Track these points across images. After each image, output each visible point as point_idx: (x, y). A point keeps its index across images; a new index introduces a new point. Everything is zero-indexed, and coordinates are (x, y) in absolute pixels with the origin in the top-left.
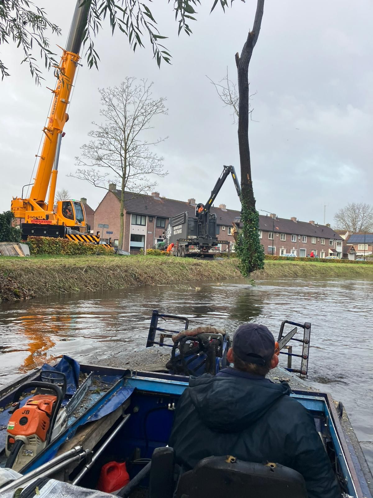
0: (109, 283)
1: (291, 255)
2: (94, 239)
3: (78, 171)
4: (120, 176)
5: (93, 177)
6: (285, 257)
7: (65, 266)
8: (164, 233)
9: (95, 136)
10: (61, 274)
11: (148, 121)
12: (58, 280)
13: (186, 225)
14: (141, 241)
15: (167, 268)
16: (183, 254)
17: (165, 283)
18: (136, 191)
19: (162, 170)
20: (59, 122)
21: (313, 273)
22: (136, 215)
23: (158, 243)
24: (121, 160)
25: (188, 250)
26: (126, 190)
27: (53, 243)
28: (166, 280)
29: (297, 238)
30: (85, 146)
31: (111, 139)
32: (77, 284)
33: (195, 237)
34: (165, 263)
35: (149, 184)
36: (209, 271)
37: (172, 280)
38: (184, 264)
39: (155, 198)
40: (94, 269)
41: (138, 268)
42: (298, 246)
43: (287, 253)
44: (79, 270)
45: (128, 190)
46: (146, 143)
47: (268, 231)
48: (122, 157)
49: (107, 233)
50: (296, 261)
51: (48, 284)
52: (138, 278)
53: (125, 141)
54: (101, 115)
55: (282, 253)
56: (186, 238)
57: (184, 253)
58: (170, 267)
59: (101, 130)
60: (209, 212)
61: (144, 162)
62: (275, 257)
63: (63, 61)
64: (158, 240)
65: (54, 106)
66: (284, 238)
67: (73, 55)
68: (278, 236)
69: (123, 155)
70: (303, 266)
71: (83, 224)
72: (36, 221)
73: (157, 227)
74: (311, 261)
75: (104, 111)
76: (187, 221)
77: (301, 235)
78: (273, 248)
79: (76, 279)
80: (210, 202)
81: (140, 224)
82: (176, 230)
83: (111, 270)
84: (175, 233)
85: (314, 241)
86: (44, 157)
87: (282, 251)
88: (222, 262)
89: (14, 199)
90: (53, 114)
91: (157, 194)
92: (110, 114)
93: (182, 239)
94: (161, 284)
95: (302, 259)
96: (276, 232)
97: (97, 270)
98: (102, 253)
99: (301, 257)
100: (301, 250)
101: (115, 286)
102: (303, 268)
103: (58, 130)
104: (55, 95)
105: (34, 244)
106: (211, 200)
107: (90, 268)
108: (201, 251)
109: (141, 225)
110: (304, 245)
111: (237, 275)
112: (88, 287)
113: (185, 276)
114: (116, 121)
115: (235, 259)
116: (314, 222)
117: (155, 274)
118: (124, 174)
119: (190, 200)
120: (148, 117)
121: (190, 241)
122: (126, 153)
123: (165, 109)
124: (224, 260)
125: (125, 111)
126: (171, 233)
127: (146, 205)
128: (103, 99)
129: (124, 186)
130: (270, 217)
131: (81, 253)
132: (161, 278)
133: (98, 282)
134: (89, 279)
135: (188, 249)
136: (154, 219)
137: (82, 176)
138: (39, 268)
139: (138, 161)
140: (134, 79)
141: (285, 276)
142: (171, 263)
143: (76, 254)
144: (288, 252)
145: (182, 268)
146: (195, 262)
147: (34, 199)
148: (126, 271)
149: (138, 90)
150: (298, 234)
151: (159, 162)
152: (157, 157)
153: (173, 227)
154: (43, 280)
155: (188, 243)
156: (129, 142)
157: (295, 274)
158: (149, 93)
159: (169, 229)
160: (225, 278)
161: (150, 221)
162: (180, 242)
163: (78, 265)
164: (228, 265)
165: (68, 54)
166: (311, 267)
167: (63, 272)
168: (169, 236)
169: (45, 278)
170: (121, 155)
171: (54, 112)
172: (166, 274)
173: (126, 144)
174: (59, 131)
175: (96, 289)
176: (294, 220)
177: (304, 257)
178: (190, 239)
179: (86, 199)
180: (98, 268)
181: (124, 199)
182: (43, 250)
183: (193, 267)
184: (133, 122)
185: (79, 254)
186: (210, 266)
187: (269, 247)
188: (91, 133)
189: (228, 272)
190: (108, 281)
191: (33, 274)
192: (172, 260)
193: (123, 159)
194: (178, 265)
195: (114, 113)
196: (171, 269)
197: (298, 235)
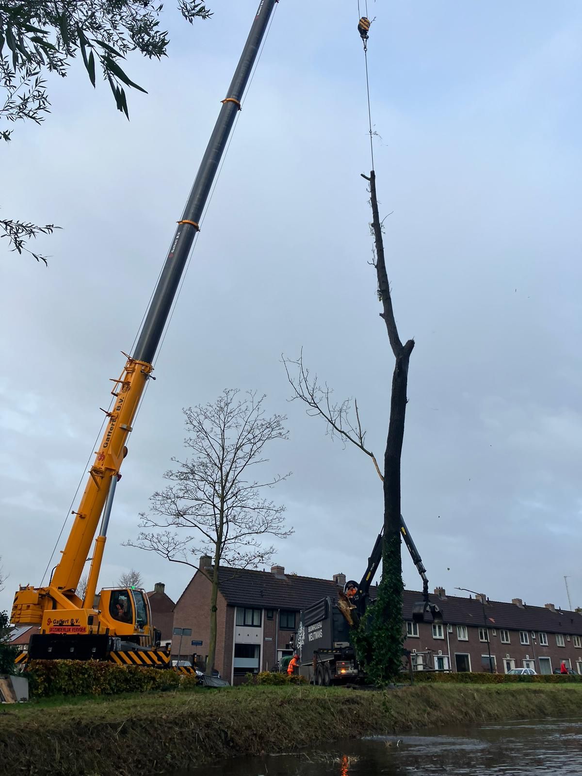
0: (169, 756)
1: (523, 670)
2: (160, 658)
3: (141, 536)
4: (213, 540)
5: (166, 546)
6: (514, 676)
7: (79, 723)
8: (292, 639)
9: (175, 478)
10: (68, 742)
11: (259, 451)
12: (58, 756)
13: (329, 621)
14: (254, 657)
15: (292, 712)
16: (327, 679)
17: (287, 749)
18: (239, 565)
19: (284, 527)
20: (114, 457)
21: (573, 707)
22: (245, 608)
23: (284, 658)
24: (215, 514)
25: (335, 671)
26: (222, 563)
27: (78, 671)
28: (290, 741)
29: (530, 637)
30: (157, 494)
31: (199, 482)
32: (99, 763)
33: (346, 644)
34: (289, 702)
35: (262, 551)
36: (376, 715)
37: (302, 740)
38: (326, 702)
39: (277, 576)
40: (141, 726)
41: (233, 717)
42: (534, 652)
43: (516, 667)
44: (109, 730)
45: (226, 565)
46: (256, 485)
47: (476, 627)
48: (215, 509)
49: (193, 644)
50: (536, 683)
51: (35, 768)
52: (232, 740)
53: (222, 483)
54: (185, 446)
55: (509, 668)
56: (330, 648)
57: (329, 677)
58: (298, 709)
59: (185, 470)
60: (369, 596)
61: (251, 515)
62: (497, 676)
63: (128, 373)
64: (284, 653)
65: (108, 435)
66: (507, 638)
67: (143, 365)
68: (495, 634)
69: (219, 505)
70: (552, 692)
71: (147, 631)
72: (58, 630)
73: (281, 628)
74: (565, 682)
75: (191, 440)
76: (330, 614)
77: (536, 632)
78: (490, 660)
79: (99, 751)
80: (368, 577)
81: (251, 624)
82: (313, 632)
83: (177, 724)
84: (311, 638)
85: (560, 642)
86: (85, 515)
87: (508, 664)
88: (400, 694)
89: (21, 589)
90: (104, 447)
91: (280, 569)
92: (200, 444)
93: (324, 650)
94: (281, 750)
95: (547, 679)
96: (490, 628)
97: (147, 727)
98: (172, 685)
99: (545, 674)
100: (540, 659)
101: (181, 763)
102: (553, 697)
103: (111, 470)
104: (111, 419)
105: (39, 676)
106: (370, 573)
107: (134, 723)
108: (359, 671)
109: (252, 626)
110: (545, 649)
111: (432, 719)
112: (121, 770)
113: (329, 728)
114: (208, 455)
115: (424, 684)
116: (553, 606)
117: (268, 728)
118: (220, 537)
119: (336, 577)
120: (258, 444)
121: (338, 653)
122: (223, 502)
123: (283, 432)
124: (404, 688)
125: (223, 439)
126: (303, 638)
127: (262, 589)
128: (189, 422)
129: (218, 556)
130: (477, 601)
131: (131, 690)
132: (279, 737)
133: (145, 755)
134: (127, 750)
135: (335, 669)
136: (274, 613)
137: (147, 543)
138: (22, 731)
139: (243, 514)
140: (237, 391)
141: (523, 716)
142: (300, 700)
143: (122, 692)
144: (519, 664)
145: (321, 711)
146: (348, 696)
147: (60, 588)
148: (208, 725)
149: (243, 408)
150: (531, 629)
151: (278, 514)
152: (274, 506)
153: (307, 626)
154: (24, 758)
155: (335, 656)
156: (228, 485)
157: (540, 710)
158: (261, 411)
159: (301, 632)
160: (409, 727)
161: (268, 617)
162: (320, 655)
163: (110, 718)
164: (411, 699)
165: (136, 363)
166: (567, 695)
167: (72, 737)
168: (301, 643)
169: (32, 754)
170: (214, 506)
171: (107, 443)
172: (291, 728)
173: (223, 488)
174: (114, 472)
175: (140, 772)
176: (518, 604)
177: (549, 674)
178: (337, 649)
179: (163, 585)
180: (151, 722)
181: (218, 579)
182: (56, 688)
183: (344, 707)
184: (236, 454)
185: (127, 691)
186: (378, 704)
187: (482, 656)
188: (169, 475)
189: (414, 715)
190: (167, 752)
191: (6, 745)
192: (302, 693)
193: (217, 511)
194: (314, 705)
195: (206, 443)
196: (300, 714)
197: (530, 632)
